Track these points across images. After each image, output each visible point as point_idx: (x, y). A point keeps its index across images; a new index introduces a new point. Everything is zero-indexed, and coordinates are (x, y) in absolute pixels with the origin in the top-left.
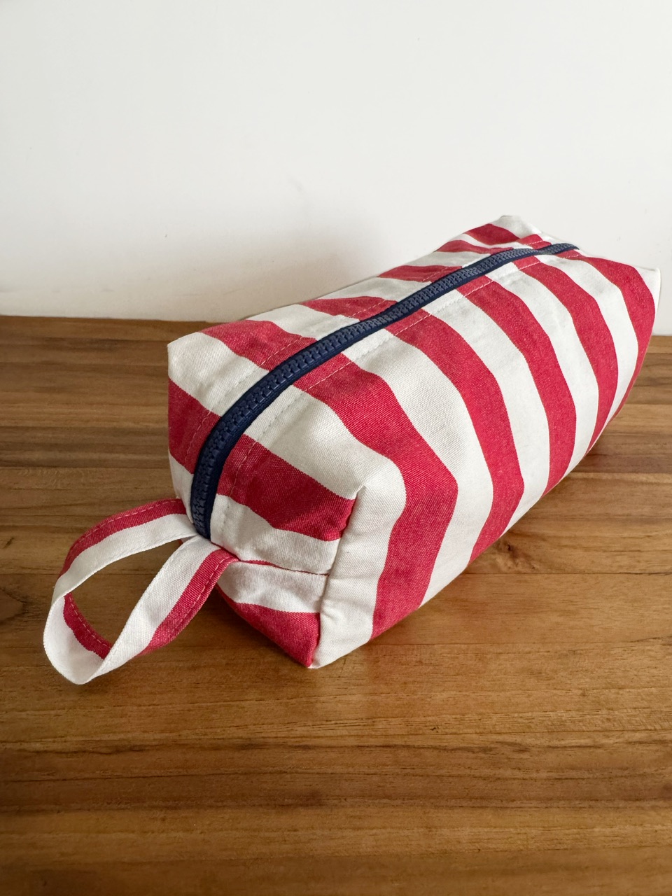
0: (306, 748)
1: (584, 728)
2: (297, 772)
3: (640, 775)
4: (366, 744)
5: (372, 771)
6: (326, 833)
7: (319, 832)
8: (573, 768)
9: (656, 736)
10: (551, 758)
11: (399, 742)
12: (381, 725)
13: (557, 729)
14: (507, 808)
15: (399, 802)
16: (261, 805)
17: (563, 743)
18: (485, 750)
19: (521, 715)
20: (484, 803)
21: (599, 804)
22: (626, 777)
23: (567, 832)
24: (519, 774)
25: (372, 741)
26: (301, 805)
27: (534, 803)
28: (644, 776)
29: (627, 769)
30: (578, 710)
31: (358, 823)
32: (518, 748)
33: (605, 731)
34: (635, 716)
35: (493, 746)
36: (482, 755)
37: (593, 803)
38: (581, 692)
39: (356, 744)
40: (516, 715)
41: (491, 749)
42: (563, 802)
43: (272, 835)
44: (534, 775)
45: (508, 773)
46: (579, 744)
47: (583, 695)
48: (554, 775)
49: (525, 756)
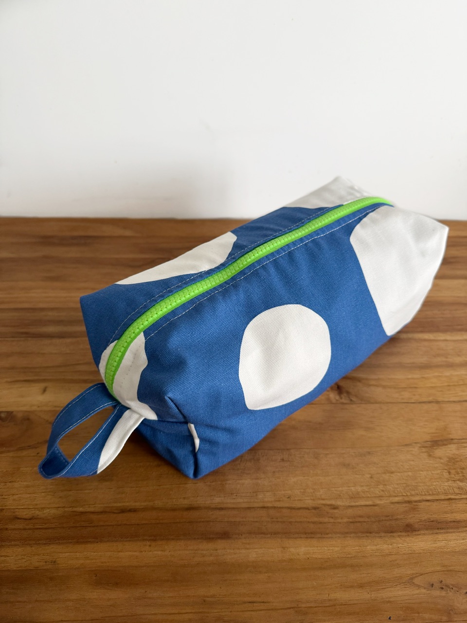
0: (221, 509)
1: (369, 495)
2: (216, 521)
3: (395, 519)
4: (253, 506)
5: (255, 520)
6: (232, 551)
7: (228, 551)
8: (361, 517)
9: (406, 499)
10: (350, 512)
11: (269, 505)
12: (260, 496)
13: (355, 496)
14: (324, 538)
15: (269, 536)
16: (198, 538)
17: (357, 504)
18: (315, 508)
19: (336, 489)
20: (313, 536)
21: (371, 535)
22: (387, 520)
23: (353, 548)
24: (332, 520)
25: (256, 505)
26: (219, 538)
27: (338, 535)
28: (396, 519)
29: (389, 516)
30: (367, 486)
31: (248, 546)
32: (332, 507)
33: (380, 497)
34: (397, 488)
35: (319, 506)
36: (314, 511)
37: (368, 534)
38: (370, 476)
39: (247, 506)
40: (333, 489)
41: (318, 508)
42: (353, 534)
43: (205, 552)
44: (340, 520)
45: (326, 520)
46: (365, 504)
47: (371, 477)
48: (351, 520)
49: (336, 511)
